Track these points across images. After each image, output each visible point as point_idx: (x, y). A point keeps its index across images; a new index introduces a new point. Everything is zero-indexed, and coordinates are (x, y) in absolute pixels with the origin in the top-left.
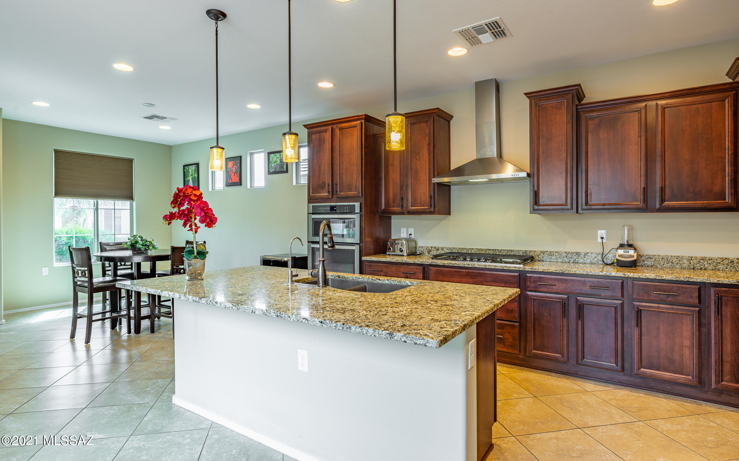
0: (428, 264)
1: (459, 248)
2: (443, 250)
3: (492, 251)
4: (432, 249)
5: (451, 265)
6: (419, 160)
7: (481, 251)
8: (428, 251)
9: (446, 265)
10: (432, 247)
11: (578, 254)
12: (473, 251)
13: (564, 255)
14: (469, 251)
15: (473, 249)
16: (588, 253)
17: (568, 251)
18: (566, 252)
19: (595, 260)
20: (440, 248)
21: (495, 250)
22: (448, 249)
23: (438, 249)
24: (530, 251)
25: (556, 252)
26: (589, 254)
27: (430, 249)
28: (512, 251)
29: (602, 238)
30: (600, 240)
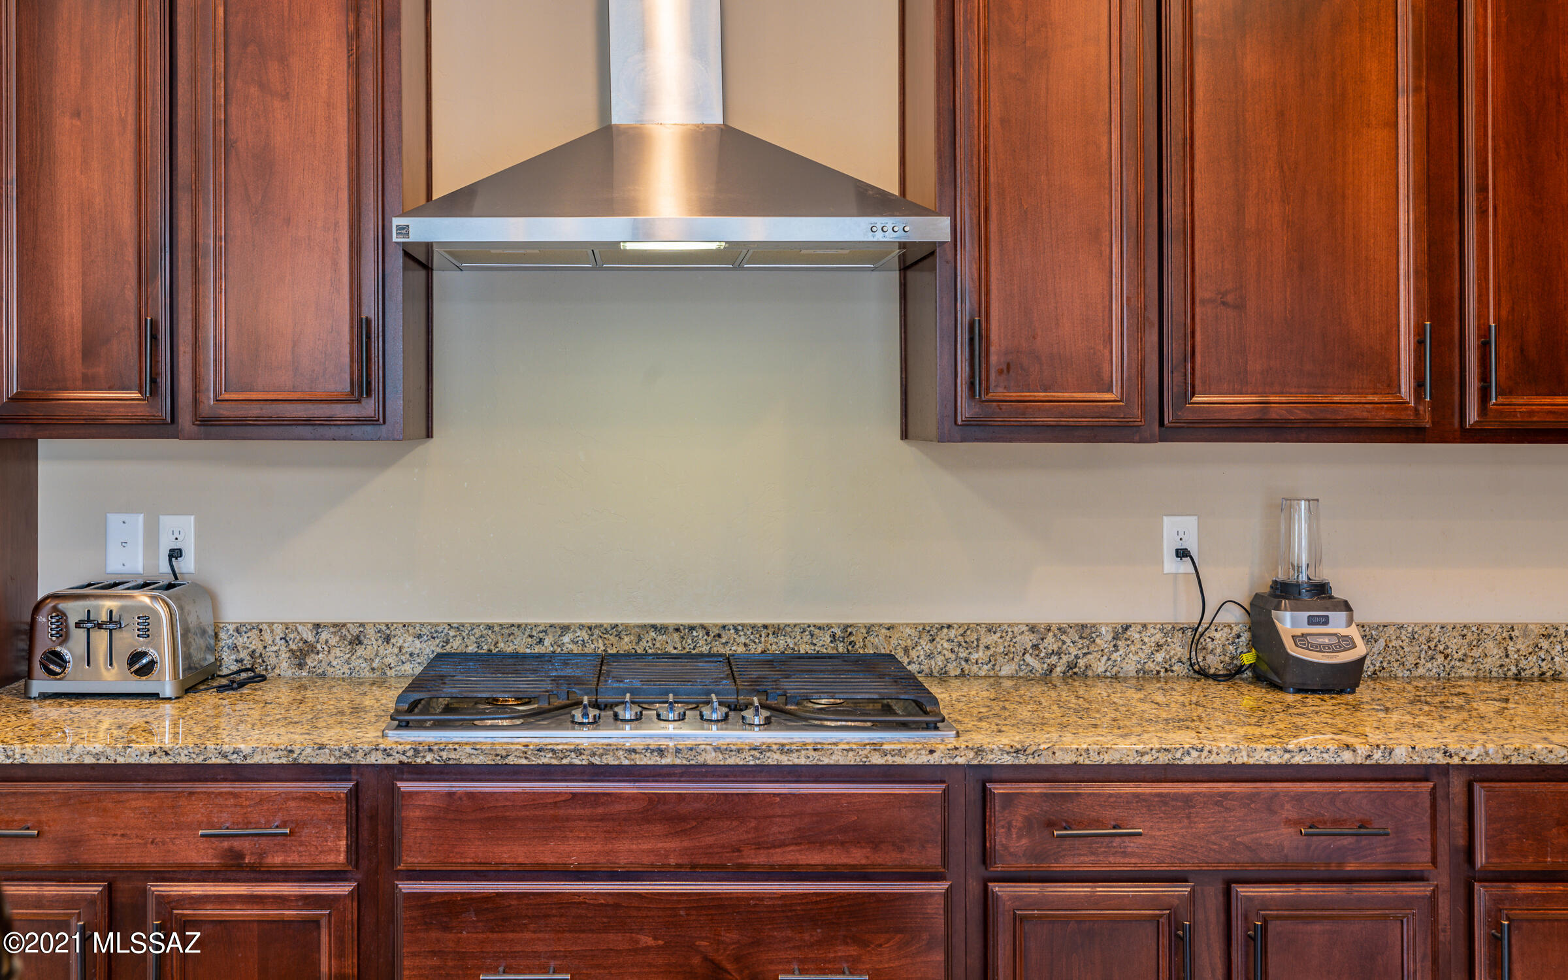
0: (390, 761)
1: (490, 627)
2: (387, 639)
3: (676, 636)
4: (324, 636)
5: (545, 761)
6: (285, 97)
7: (613, 639)
8: (291, 650)
9: (511, 760)
10: (317, 626)
11: (1086, 631)
12: (566, 639)
13: (1028, 640)
14: (547, 642)
15: (565, 629)
16: (1126, 628)
17: (1041, 617)
18: (1033, 629)
19: (1159, 657)
20: (371, 632)
21: (692, 628)
22: (419, 636)
23: (358, 637)
24: (869, 629)
25: (991, 629)
26: (1133, 633)
27: (310, 637)
28: (778, 630)
29: (1182, 553)
30: (1171, 565)
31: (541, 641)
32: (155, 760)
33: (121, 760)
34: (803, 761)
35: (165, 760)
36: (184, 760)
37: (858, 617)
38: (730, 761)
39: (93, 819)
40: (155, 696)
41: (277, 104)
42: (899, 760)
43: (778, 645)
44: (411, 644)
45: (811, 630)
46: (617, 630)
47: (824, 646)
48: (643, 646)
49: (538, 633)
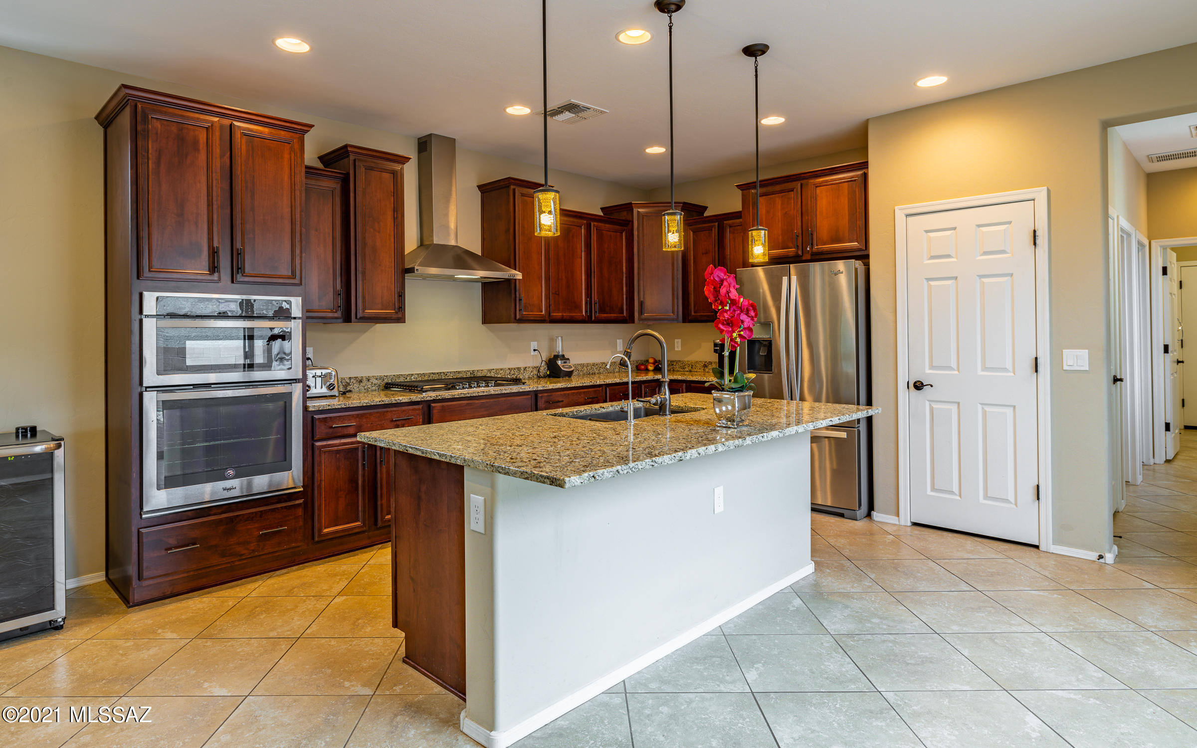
0: (431, 399)
1: (394, 375)
2: (369, 380)
3: (437, 375)
4: (352, 381)
5: (462, 396)
6: (379, 232)
7: (423, 377)
8: (343, 385)
9: (456, 397)
10: (350, 378)
11: (519, 369)
12: (412, 378)
13: (508, 372)
14: (408, 379)
15: (412, 375)
16: (526, 368)
17: (511, 367)
18: (509, 369)
19: (532, 374)
20: (364, 379)
21: (441, 373)
22: (377, 379)
23: (361, 380)
24: (478, 371)
25: (501, 369)
26: (527, 369)
27: (348, 381)
28: (459, 372)
29: (535, 350)
30: (533, 353)
31: (406, 378)
32: (380, 403)
33: (372, 404)
34: (509, 392)
35: (383, 403)
36: (387, 402)
37: (476, 368)
38: (496, 393)
39: (364, 420)
40: (335, 396)
41: (377, 234)
42: (525, 390)
43: (460, 376)
44: (375, 381)
45: (465, 372)
46: (424, 375)
47: (469, 375)
48: (431, 378)
49: (405, 376)
